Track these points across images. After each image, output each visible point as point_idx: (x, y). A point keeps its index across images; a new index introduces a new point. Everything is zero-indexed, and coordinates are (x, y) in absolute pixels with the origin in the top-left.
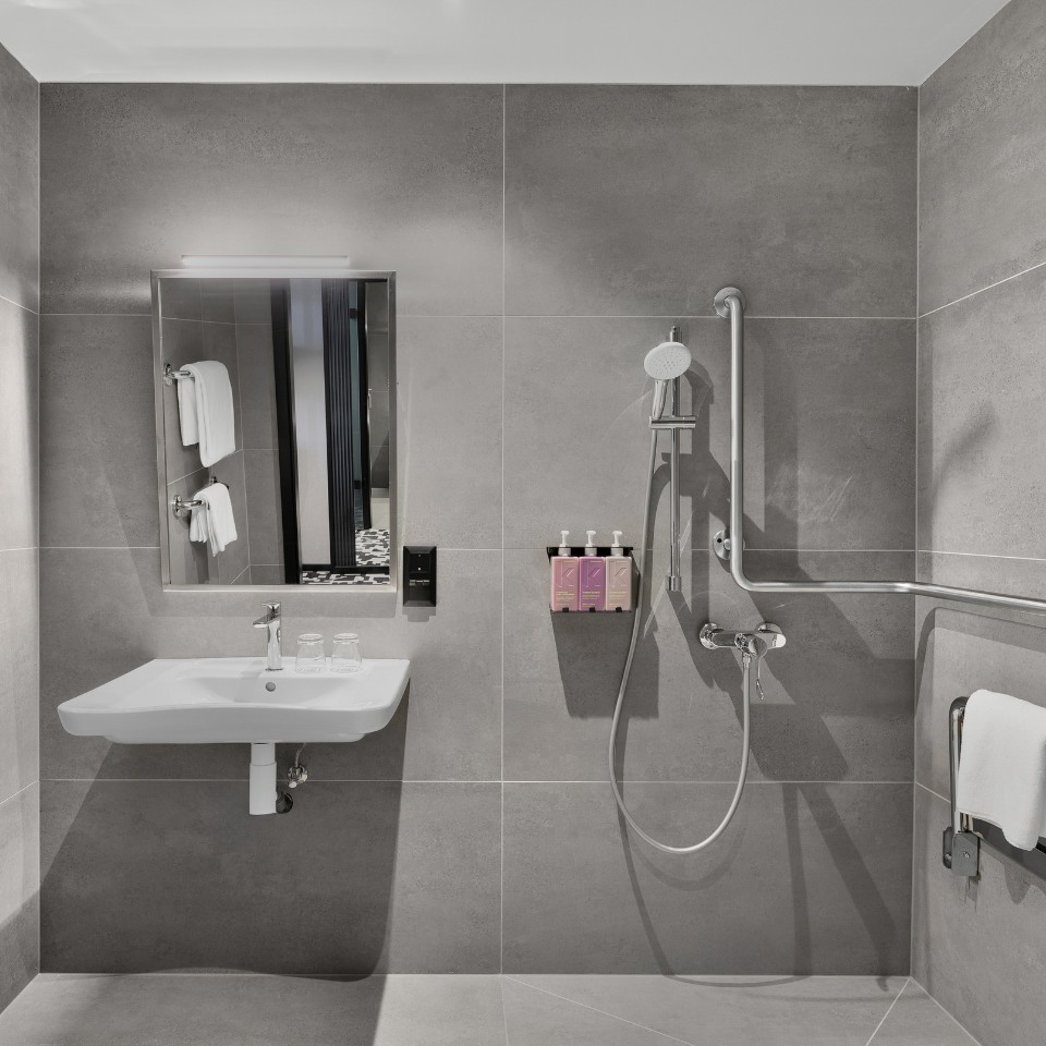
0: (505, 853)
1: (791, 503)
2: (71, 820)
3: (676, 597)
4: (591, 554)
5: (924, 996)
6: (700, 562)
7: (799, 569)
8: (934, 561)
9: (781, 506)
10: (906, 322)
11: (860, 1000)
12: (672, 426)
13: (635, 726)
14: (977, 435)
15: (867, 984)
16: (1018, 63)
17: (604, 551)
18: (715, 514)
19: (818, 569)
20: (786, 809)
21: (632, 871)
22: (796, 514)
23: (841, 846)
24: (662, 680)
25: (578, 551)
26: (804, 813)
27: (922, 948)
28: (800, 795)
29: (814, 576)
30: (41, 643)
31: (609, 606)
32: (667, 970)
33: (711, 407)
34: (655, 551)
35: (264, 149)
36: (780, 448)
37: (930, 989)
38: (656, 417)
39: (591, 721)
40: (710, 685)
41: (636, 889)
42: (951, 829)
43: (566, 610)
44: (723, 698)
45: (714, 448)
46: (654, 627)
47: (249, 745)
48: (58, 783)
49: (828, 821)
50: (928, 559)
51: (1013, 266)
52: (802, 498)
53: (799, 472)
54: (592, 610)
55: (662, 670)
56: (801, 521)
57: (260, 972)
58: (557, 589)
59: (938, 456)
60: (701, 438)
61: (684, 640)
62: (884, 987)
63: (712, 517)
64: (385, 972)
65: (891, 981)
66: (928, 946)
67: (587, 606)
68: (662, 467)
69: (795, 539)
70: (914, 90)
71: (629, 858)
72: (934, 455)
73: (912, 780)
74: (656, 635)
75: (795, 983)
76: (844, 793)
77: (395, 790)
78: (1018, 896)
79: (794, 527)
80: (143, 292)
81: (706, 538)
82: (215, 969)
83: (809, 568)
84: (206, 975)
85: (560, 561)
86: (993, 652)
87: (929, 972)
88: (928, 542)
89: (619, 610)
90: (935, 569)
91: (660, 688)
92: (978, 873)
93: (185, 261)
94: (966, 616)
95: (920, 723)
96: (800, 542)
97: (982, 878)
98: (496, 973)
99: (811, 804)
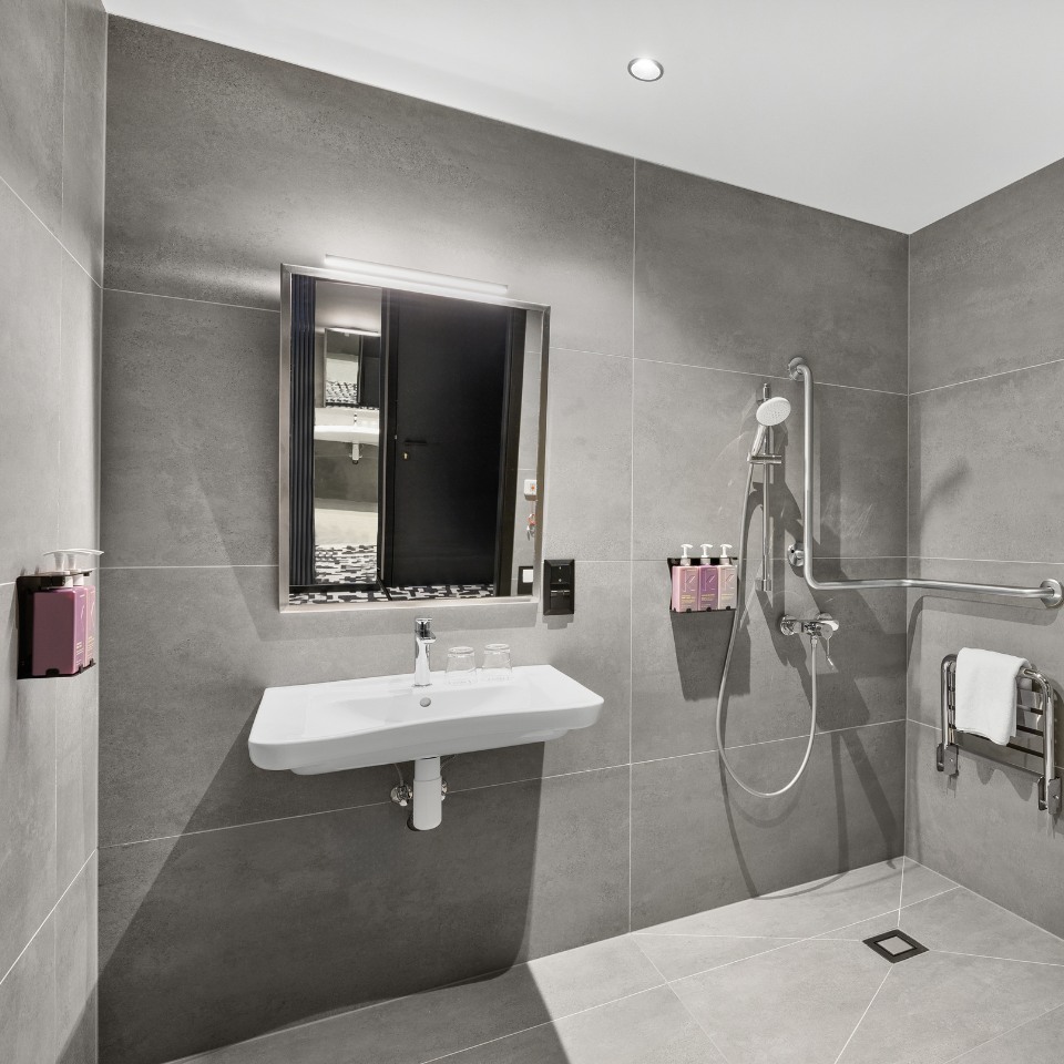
0: (633, 826)
1: (837, 523)
2: (147, 888)
3: (762, 596)
4: (706, 563)
5: (917, 866)
6: (779, 568)
7: (841, 572)
8: (922, 564)
9: (830, 525)
10: (901, 397)
11: (883, 879)
12: (765, 462)
13: (734, 701)
14: (954, 481)
15: (881, 868)
16: (984, 242)
17: (715, 561)
18: (788, 531)
19: (853, 572)
20: (833, 751)
21: (730, 820)
22: (839, 531)
23: (866, 772)
24: (752, 663)
25: (696, 562)
26: (844, 751)
27: (913, 833)
28: (842, 740)
29: (850, 577)
30: (100, 683)
31: (721, 606)
32: (754, 894)
33: (786, 448)
34: (748, 560)
35: (402, 159)
36: (829, 481)
37: (920, 860)
38: (754, 454)
39: (701, 702)
40: (785, 664)
41: (734, 835)
42: (942, 745)
43: (689, 611)
44: (793, 672)
45: (789, 480)
46: (747, 621)
47: (413, 763)
48: (126, 847)
49: (858, 756)
50: (917, 564)
51: (982, 371)
52: (843, 520)
53: (842, 500)
54: (709, 610)
55: (752, 655)
56: (843, 537)
57: (394, 997)
58: (682, 594)
59: (925, 492)
60: (780, 472)
61: (768, 631)
62: (893, 866)
63: (786, 533)
64: (525, 960)
65: (895, 861)
66: (918, 831)
67: (706, 606)
68: (754, 493)
69: (838, 549)
70: (907, 236)
71: (728, 810)
72: (922, 491)
73: (905, 717)
74: (748, 627)
75: (841, 879)
76: (868, 733)
77: (535, 788)
78: (985, 779)
79: (837, 541)
80: (271, 286)
81: (783, 549)
82: (340, 1010)
83: (847, 571)
84: (332, 1018)
85: (683, 570)
86: (968, 623)
87: (919, 848)
88: (918, 551)
89: (728, 608)
90: (922, 569)
91: (751, 670)
92: (957, 771)
93: (327, 261)
94: (947, 600)
95: (911, 678)
96: (842, 552)
97: (960, 774)
98: (624, 933)
99: (848, 744)
